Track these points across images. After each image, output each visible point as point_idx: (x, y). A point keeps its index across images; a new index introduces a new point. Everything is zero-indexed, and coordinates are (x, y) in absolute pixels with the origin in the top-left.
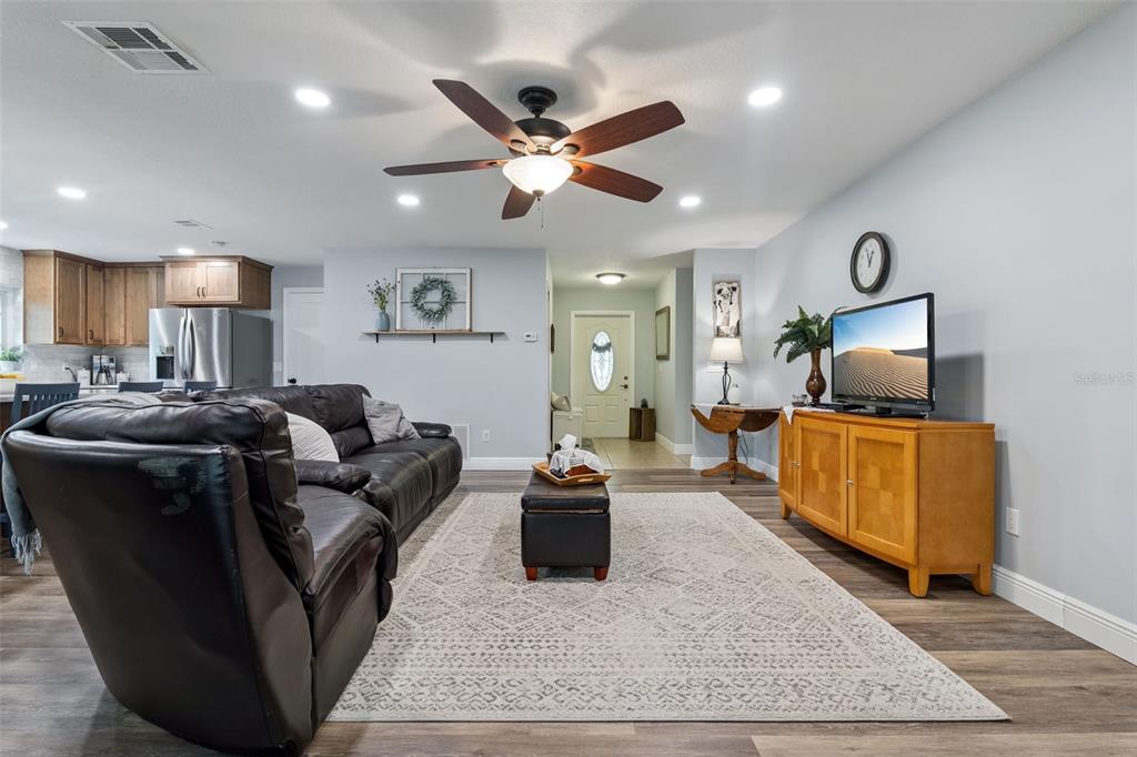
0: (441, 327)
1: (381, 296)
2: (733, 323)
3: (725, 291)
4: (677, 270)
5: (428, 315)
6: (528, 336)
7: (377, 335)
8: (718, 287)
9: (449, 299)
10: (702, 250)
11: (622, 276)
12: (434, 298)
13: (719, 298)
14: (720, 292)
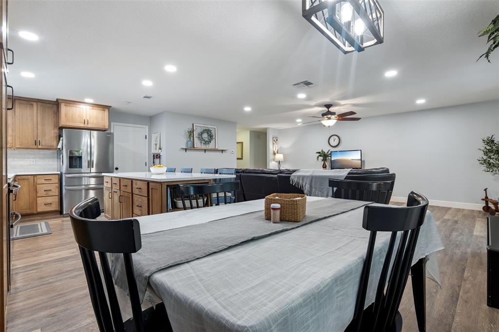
7: (186, 149)
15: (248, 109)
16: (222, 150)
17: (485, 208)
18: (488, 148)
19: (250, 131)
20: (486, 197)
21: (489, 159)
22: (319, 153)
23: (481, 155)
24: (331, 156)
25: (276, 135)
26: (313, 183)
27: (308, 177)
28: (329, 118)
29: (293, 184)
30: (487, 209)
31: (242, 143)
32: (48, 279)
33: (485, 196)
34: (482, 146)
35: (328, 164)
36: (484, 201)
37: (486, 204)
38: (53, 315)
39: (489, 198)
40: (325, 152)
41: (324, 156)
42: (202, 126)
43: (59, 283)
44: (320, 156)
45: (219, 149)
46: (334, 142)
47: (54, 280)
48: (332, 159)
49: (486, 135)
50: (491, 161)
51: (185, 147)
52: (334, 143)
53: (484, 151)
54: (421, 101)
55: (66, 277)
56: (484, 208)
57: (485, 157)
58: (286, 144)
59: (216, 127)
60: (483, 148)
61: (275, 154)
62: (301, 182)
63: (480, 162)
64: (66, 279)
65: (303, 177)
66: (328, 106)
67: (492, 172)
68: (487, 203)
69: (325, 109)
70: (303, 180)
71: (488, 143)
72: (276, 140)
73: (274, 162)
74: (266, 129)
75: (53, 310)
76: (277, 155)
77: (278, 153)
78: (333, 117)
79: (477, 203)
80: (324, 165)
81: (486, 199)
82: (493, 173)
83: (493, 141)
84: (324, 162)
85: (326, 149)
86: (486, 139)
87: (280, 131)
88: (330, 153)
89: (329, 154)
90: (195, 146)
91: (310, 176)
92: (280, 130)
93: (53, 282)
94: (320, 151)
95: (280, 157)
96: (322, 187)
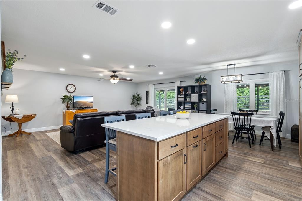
28: (114, 79)
32: (284, 182)
38: (283, 166)
43: (279, 176)
47: (281, 179)
55: (273, 177)
64: (274, 176)
66: (114, 72)
69: (112, 74)
75: (283, 167)
78: (116, 78)
93: (282, 178)
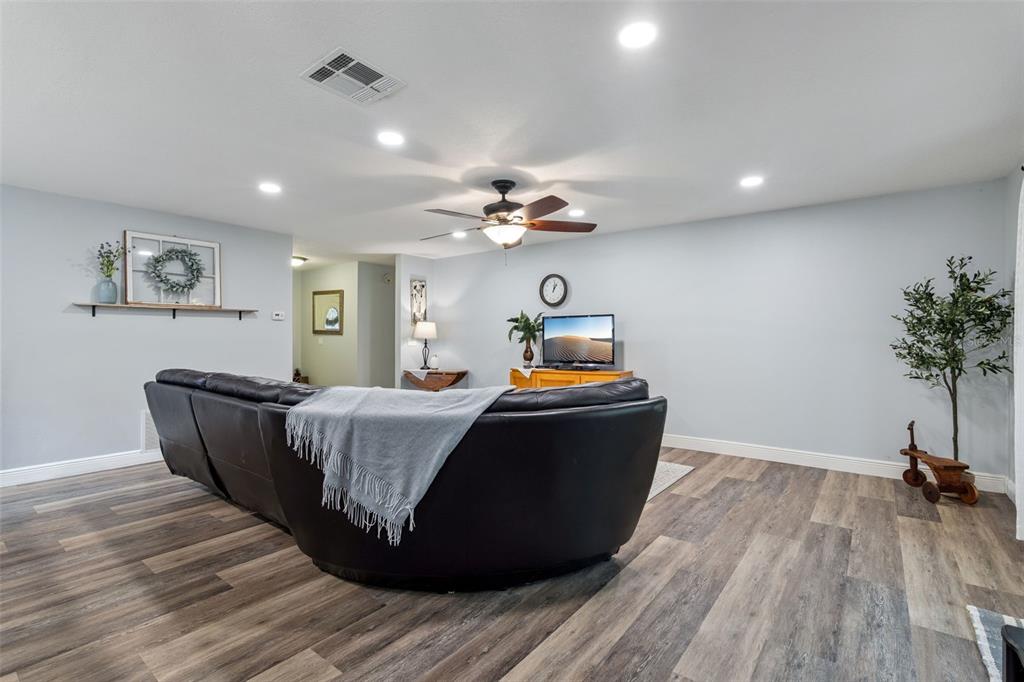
0: (183, 302)
1: (109, 261)
2: (423, 311)
3: (418, 288)
4: (359, 263)
5: (173, 288)
6: (277, 315)
7: (94, 307)
8: (414, 284)
9: (195, 272)
10: (406, 255)
11: (305, 259)
12: (175, 270)
13: (415, 292)
14: (415, 287)
15: (270, 188)
16: (240, 312)
17: (910, 475)
18: (919, 313)
19: (361, 264)
20: (913, 447)
21: (920, 345)
22: (516, 320)
23: (901, 333)
24: (543, 330)
25: (420, 273)
26: (356, 444)
27: (338, 420)
29: (293, 444)
30: (913, 477)
31: (341, 293)
33: (910, 442)
34: (904, 308)
35: (536, 349)
36: (908, 457)
37: (911, 466)
39: (919, 448)
40: (528, 319)
41: (528, 329)
42: (161, 238)
44: (516, 328)
45: (223, 308)
46: (553, 293)
48: (546, 338)
49: (914, 280)
50: (926, 350)
51: (89, 301)
52: (553, 296)
53: (906, 323)
54: (751, 182)
56: (906, 474)
57: (910, 340)
58: (444, 297)
59: (216, 246)
60: (905, 315)
61: (415, 321)
62: (316, 437)
63: (897, 351)
65: (324, 421)
67: (927, 378)
68: (914, 462)
70: (322, 432)
71: (917, 301)
72: (419, 286)
73: (414, 343)
74: (394, 257)
76: (420, 325)
77: (425, 319)
79: (889, 459)
80: (526, 352)
81: (912, 452)
82: (930, 384)
83: (930, 295)
84: (528, 343)
85: (534, 310)
86: (911, 290)
87: (432, 264)
88: (541, 321)
89: (539, 325)
90: (130, 299)
91: (344, 417)
92: (433, 260)
94: (519, 316)
95: (426, 329)
96: (389, 461)
